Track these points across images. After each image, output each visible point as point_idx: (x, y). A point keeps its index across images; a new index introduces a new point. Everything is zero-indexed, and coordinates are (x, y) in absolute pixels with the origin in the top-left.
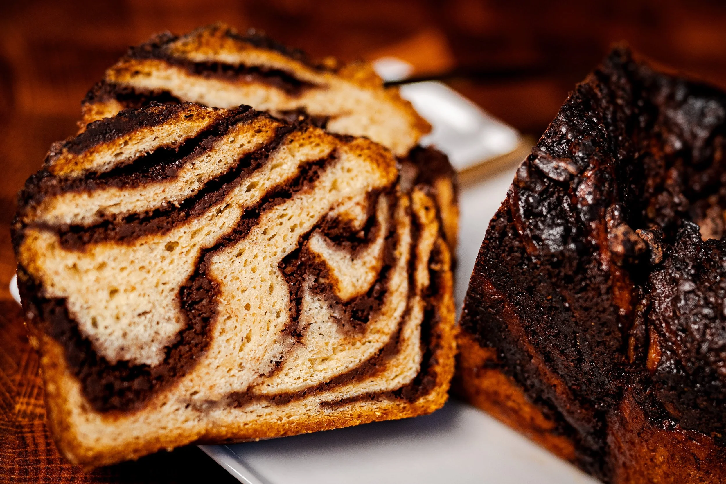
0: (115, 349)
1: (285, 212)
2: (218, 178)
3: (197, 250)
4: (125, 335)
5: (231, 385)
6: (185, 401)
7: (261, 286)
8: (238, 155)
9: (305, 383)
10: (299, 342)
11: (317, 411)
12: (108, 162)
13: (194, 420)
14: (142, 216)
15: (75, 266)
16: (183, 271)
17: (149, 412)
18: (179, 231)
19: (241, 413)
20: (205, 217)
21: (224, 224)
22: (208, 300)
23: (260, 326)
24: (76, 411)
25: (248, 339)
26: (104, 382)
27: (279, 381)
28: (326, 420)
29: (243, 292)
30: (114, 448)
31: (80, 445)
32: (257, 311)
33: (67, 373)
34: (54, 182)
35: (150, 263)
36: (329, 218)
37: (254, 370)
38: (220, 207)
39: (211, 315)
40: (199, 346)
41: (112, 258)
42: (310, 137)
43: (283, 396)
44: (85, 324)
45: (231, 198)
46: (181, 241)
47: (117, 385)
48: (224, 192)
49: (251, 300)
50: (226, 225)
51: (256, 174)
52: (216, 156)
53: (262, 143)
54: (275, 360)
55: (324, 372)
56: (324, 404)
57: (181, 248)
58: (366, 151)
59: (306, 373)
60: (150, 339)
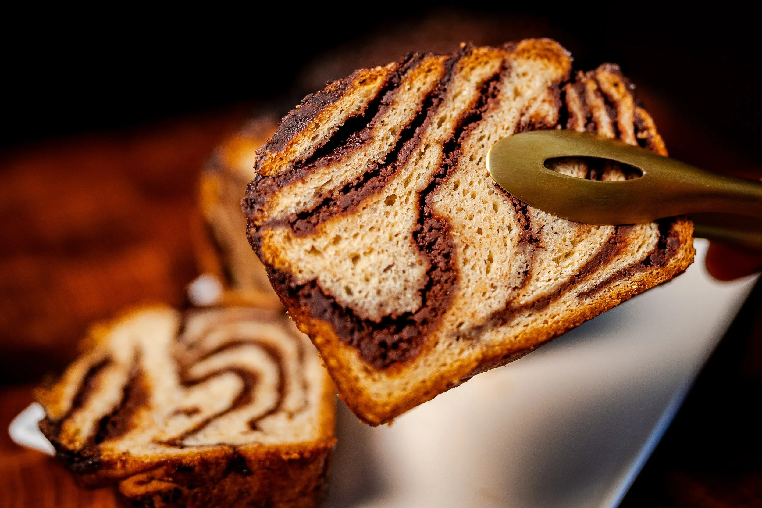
0: (375, 308)
1: (482, 134)
2: (409, 126)
3: (414, 196)
4: (379, 292)
5: (490, 306)
6: (454, 335)
7: (485, 208)
8: (419, 98)
9: (557, 282)
10: (538, 247)
11: (577, 304)
12: (308, 147)
13: (468, 349)
14: (355, 184)
15: (313, 248)
16: (409, 218)
17: (426, 355)
18: (392, 184)
19: (509, 329)
20: (410, 164)
21: (429, 163)
22: (442, 238)
23: (497, 245)
24: (362, 375)
25: (491, 260)
26: (376, 341)
27: (532, 288)
28: (589, 309)
29: (471, 219)
30: (406, 397)
31: (376, 404)
32: (490, 232)
33: (341, 344)
34: (269, 182)
35: (377, 221)
36: (523, 124)
37: (506, 286)
38: (420, 150)
39: (449, 249)
40: (449, 281)
41: (342, 230)
42: (477, 59)
43: (541, 300)
44: (340, 296)
45: (427, 139)
46: (397, 193)
47: (389, 340)
48: (418, 136)
49: (481, 224)
50: (432, 164)
51: (440, 109)
52: (400, 108)
53: (436, 81)
54: (522, 271)
55: (570, 266)
56: (581, 296)
57: (399, 199)
58: (533, 52)
59: (555, 273)
60: (402, 288)
